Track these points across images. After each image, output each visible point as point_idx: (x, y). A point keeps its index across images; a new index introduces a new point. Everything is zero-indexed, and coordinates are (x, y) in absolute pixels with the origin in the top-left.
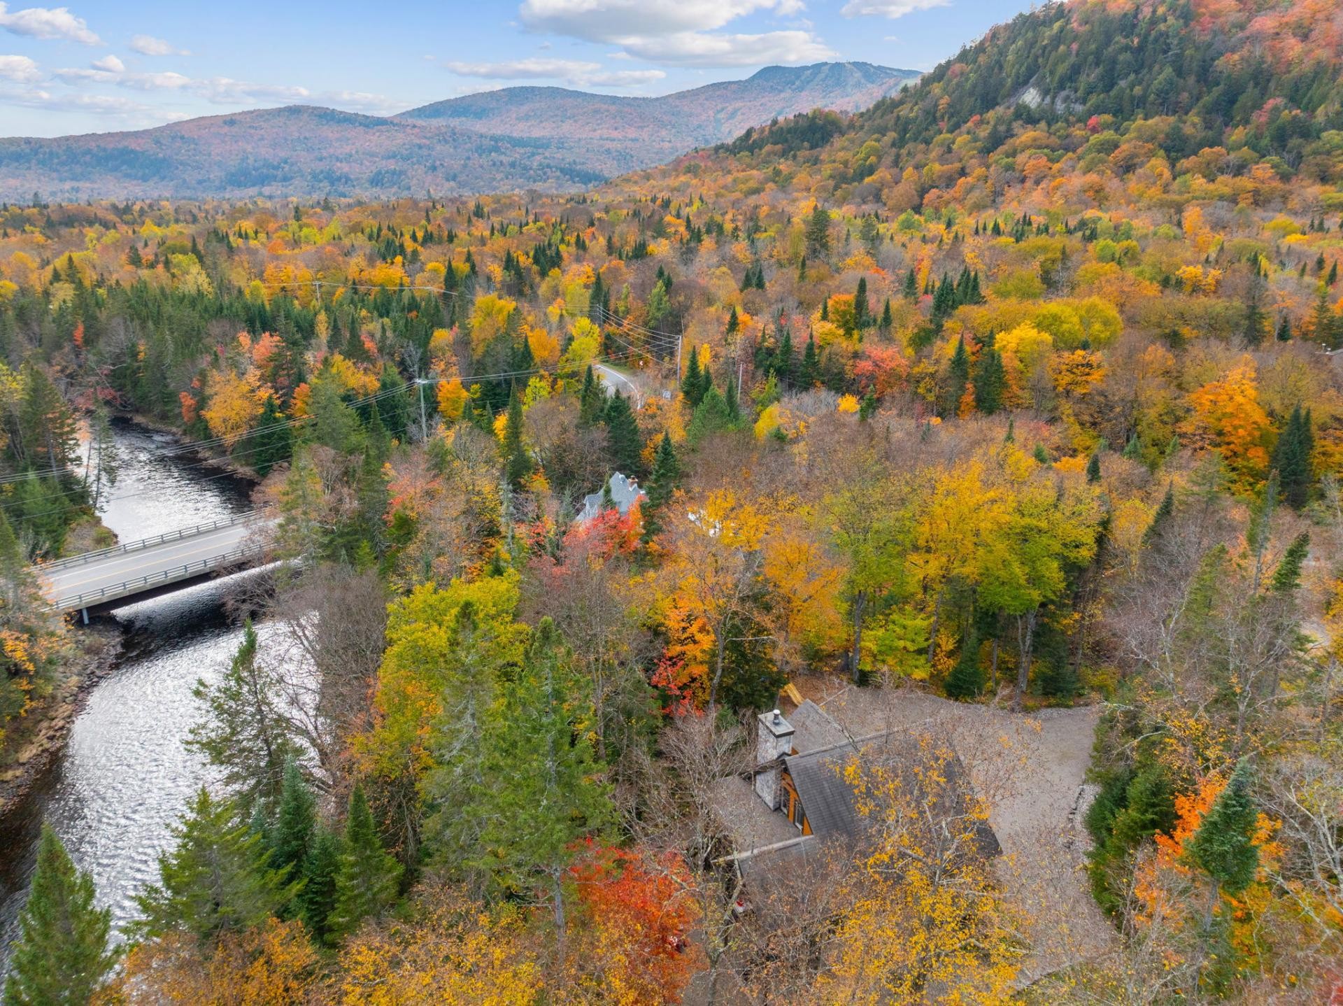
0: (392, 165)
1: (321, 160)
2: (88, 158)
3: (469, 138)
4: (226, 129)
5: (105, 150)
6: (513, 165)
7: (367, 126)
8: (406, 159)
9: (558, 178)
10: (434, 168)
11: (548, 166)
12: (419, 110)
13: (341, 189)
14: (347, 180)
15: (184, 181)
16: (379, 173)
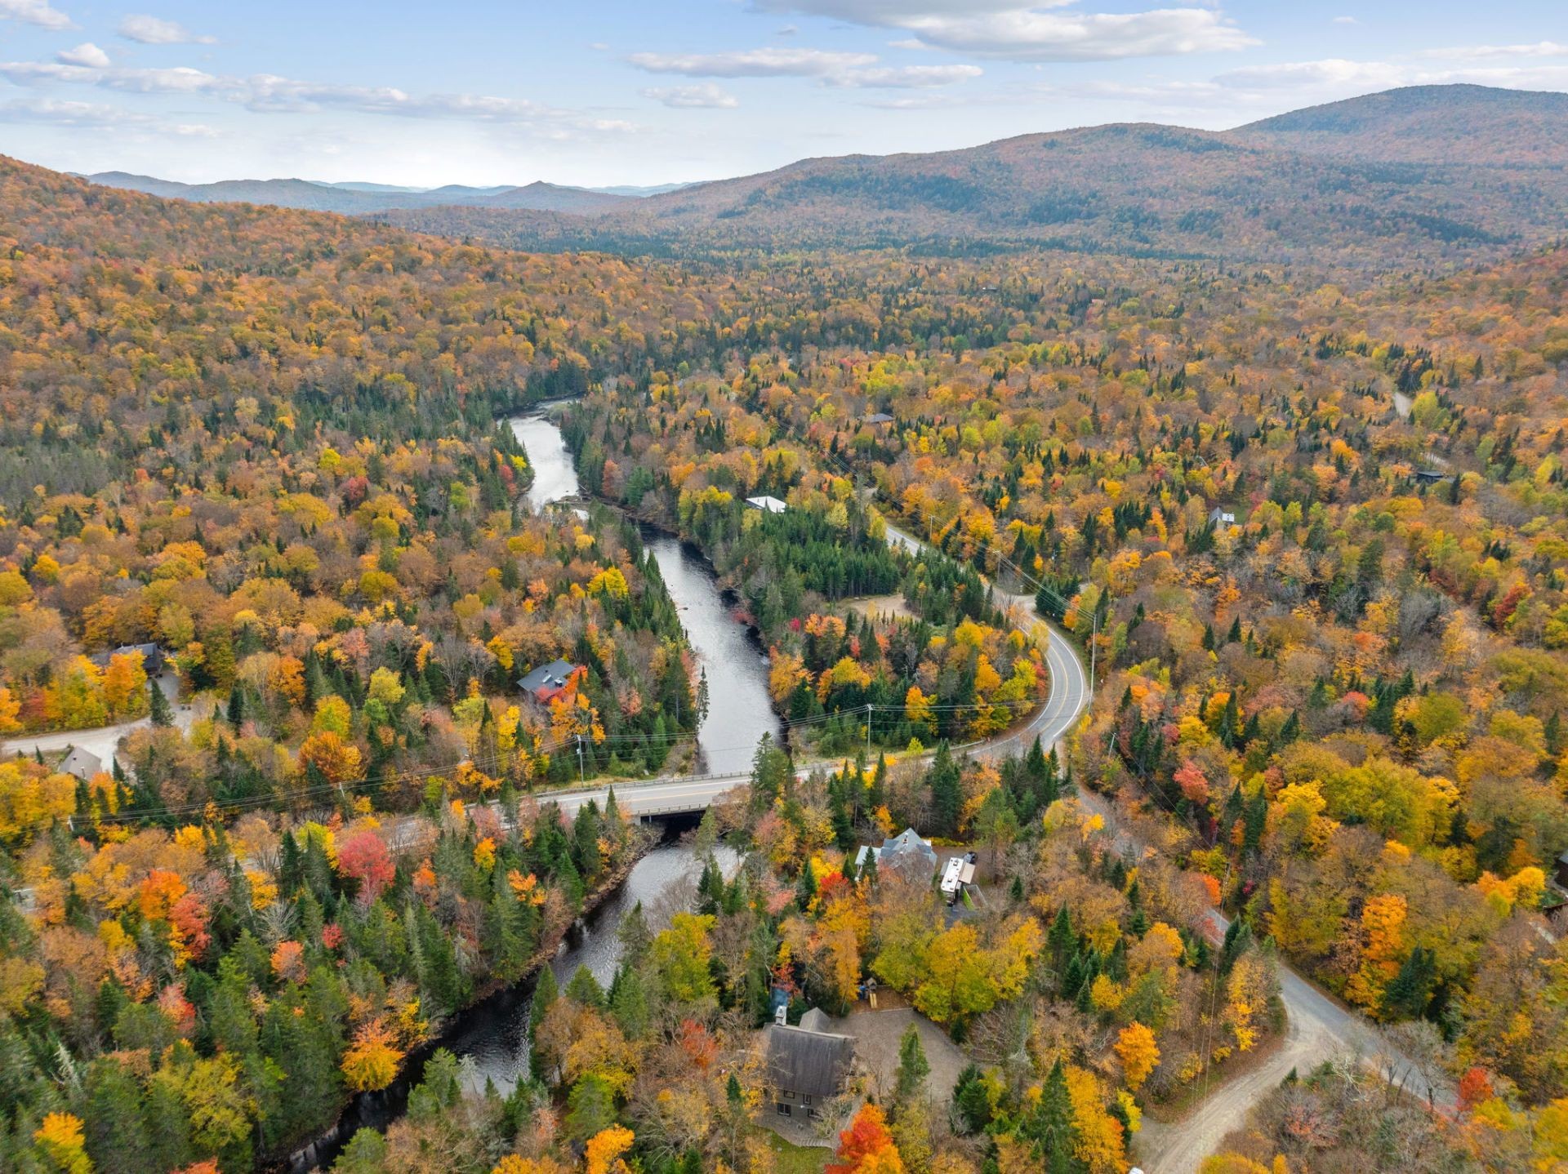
0: (1209, 204)
1: (1132, 194)
2: (907, 186)
3: (1315, 169)
4: (1044, 154)
5: (924, 177)
6: (1356, 211)
7: (1196, 151)
8: (1228, 195)
9: (1412, 231)
10: (1256, 212)
11: (1404, 215)
12: (1272, 120)
13: (1144, 232)
14: (1155, 220)
15: (989, 213)
16: (1191, 215)
